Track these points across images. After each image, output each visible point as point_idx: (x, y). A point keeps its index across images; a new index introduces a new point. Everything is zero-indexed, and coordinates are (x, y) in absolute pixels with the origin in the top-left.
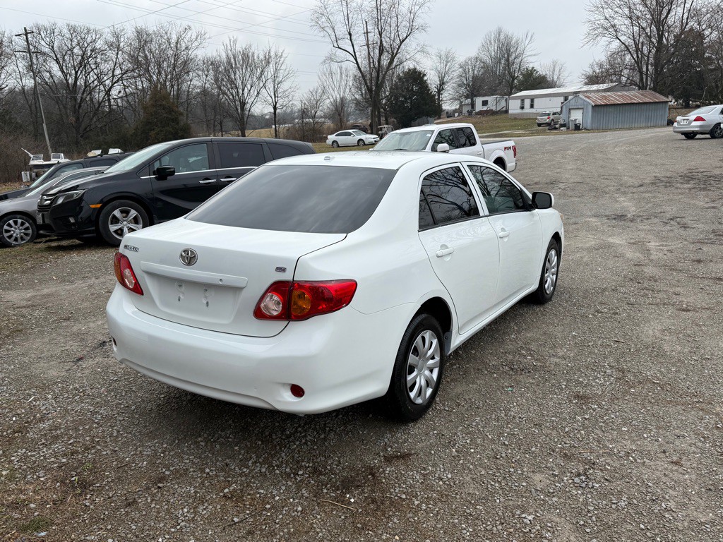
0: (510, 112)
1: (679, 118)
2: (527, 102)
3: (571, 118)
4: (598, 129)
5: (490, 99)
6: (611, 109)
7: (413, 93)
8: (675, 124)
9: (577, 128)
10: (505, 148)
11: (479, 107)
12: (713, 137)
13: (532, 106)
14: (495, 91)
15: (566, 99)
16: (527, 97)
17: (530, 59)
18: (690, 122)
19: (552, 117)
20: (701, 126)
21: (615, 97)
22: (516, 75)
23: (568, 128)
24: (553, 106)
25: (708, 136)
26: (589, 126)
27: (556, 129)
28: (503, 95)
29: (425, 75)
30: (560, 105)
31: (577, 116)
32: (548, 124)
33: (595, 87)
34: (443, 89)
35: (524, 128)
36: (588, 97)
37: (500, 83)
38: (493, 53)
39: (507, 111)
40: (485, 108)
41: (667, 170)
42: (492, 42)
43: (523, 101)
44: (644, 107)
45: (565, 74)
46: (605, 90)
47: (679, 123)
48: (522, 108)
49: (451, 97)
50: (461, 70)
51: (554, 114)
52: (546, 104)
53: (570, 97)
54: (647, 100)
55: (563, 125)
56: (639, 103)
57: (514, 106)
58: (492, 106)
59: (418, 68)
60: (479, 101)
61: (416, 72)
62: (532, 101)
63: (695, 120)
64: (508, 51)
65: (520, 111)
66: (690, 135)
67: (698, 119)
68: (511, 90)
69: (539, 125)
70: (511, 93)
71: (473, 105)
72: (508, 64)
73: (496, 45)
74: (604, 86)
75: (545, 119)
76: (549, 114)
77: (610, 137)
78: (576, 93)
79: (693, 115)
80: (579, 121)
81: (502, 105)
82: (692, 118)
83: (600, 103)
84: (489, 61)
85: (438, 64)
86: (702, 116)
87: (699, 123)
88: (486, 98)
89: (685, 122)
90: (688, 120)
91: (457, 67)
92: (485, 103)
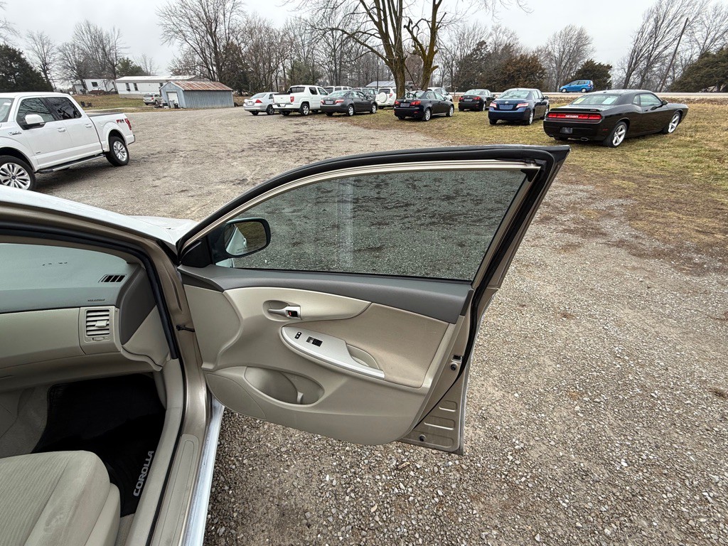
0: (119, 93)
1: (246, 101)
2: (132, 86)
3: (170, 100)
4: (191, 108)
5: (99, 81)
6: (196, 94)
7: (15, 70)
8: (244, 105)
9: (176, 107)
10: (118, 121)
11: (90, 88)
12: (269, 114)
13: (136, 89)
14: (101, 75)
15: (161, 85)
16: (131, 81)
17: (122, 51)
18: (254, 104)
19: (155, 98)
20: (260, 107)
21: (197, 85)
22: (115, 63)
23: (170, 107)
24: (154, 89)
25: (266, 113)
26: (185, 106)
27: (161, 107)
28: (109, 79)
30: (158, 90)
31: (174, 98)
32: (154, 104)
33: (181, 77)
34: (48, 69)
35: (136, 105)
36: (178, 84)
37: (104, 69)
38: (89, 43)
39: (116, 92)
40: (96, 89)
41: (254, 138)
42: (84, 32)
43: (127, 84)
44: (218, 93)
45: (155, 66)
46: (188, 80)
48: (129, 90)
49: (60, 77)
50: (61, 53)
51: (156, 96)
52: (148, 89)
53: (164, 84)
54: (219, 89)
55: (166, 104)
56: (214, 91)
57: (122, 89)
58: (101, 87)
59: (10, 46)
60: (89, 82)
61: (10, 49)
62: (135, 85)
63: (256, 102)
64: (102, 41)
65: (127, 92)
66: (255, 113)
67: (258, 102)
68: (115, 75)
69: (147, 104)
70: (115, 78)
71: (84, 85)
72: (105, 55)
73: (89, 36)
74: (187, 77)
75: (149, 99)
76: (152, 96)
77: (202, 114)
78: (167, 81)
79: (254, 99)
80: (177, 102)
81: (110, 87)
82: (254, 100)
83: (187, 88)
84: (87, 49)
85: (33, 45)
86: (260, 99)
87: (259, 104)
88: (94, 81)
89: (251, 104)
90: (253, 102)
91: (55, 50)
92: (95, 84)
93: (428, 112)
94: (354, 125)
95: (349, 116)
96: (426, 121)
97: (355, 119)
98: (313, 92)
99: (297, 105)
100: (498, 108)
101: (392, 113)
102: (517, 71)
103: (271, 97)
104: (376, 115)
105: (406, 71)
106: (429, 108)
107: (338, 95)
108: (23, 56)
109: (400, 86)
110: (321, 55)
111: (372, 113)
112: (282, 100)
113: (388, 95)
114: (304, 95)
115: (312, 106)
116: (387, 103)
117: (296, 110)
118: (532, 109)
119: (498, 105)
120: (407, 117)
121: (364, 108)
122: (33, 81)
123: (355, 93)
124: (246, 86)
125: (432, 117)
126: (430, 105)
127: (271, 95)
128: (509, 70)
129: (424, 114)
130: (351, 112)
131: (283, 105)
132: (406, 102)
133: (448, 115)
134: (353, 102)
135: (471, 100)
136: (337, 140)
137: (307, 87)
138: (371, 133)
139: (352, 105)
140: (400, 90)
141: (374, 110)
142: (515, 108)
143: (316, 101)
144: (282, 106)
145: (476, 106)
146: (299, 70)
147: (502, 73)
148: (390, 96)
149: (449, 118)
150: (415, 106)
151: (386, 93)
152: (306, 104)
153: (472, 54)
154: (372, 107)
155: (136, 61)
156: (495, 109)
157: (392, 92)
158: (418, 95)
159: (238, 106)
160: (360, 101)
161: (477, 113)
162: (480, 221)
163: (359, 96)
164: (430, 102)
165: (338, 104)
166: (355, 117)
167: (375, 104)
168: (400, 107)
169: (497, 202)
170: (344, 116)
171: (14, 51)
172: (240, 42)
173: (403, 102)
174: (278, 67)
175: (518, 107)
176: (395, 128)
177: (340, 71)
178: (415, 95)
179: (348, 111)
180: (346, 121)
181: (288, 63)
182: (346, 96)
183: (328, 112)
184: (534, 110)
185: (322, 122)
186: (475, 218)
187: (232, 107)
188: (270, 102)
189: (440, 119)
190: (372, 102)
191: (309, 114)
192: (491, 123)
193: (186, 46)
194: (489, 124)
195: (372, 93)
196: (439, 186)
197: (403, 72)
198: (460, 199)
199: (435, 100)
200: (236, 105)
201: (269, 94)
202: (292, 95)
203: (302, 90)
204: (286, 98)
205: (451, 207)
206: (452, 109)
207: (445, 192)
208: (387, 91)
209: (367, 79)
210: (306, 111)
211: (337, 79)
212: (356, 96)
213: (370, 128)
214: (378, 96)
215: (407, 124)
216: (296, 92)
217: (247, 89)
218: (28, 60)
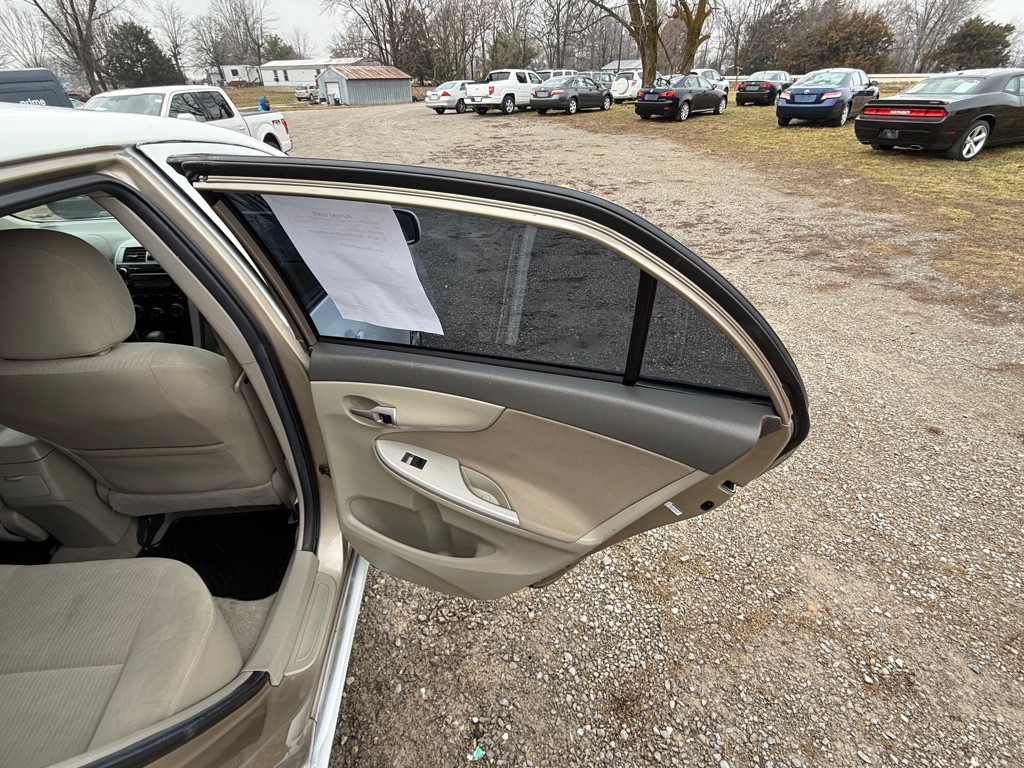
0: (265, 84)
1: (429, 93)
2: (281, 74)
3: (329, 93)
4: (355, 105)
5: (239, 68)
6: (363, 84)
7: (141, 56)
8: (427, 99)
9: (337, 103)
10: (273, 122)
11: (230, 78)
12: (459, 112)
13: (286, 79)
14: (242, 59)
15: (318, 72)
16: (280, 68)
17: (270, 24)
18: (439, 98)
19: (310, 91)
20: (448, 101)
21: (365, 72)
22: (260, 43)
23: (329, 103)
24: (308, 79)
25: (455, 111)
26: (348, 102)
27: (317, 103)
28: (253, 64)
29: (148, 32)
30: (314, 79)
31: (334, 91)
32: (308, 99)
33: (343, 61)
34: (179, 53)
35: (286, 102)
36: (340, 71)
37: (246, 51)
38: (228, 15)
39: (261, 84)
40: (236, 79)
43: (275, 71)
44: (392, 83)
45: (310, 45)
46: (352, 64)
47: (430, 98)
48: (277, 80)
49: (193, 63)
50: (194, 30)
51: (311, 88)
52: (301, 79)
53: (322, 71)
54: (393, 76)
55: (323, 100)
56: (387, 79)
57: (268, 79)
58: (243, 76)
59: (136, 23)
60: (227, 70)
61: (136, 27)
62: (285, 72)
63: (443, 95)
64: (244, 11)
65: (275, 84)
66: (440, 110)
67: (445, 94)
68: (260, 59)
69: (300, 99)
70: (260, 63)
71: (222, 74)
72: (249, 30)
74: (352, 60)
75: (304, 93)
76: (306, 88)
77: (371, 112)
78: (326, 66)
79: (440, 90)
80: (337, 96)
81: (254, 76)
82: (440, 93)
83: (352, 77)
84: (225, 24)
85: (163, 20)
86: (447, 91)
87: (446, 98)
88: (234, 67)
89: (435, 97)
90: (437, 95)
91: (188, 26)
92: (235, 73)
93: (686, 108)
94: (576, 127)
95: (570, 114)
96: (681, 120)
97: (578, 118)
98: (522, 79)
99: (497, 99)
100: (792, 100)
101: (632, 108)
102: (845, 39)
103: (463, 87)
104: (609, 112)
105: (659, 44)
106: (688, 101)
107: (556, 83)
108: (150, 37)
109: (648, 67)
110: (537, 22)
111: (603, 109)
112: (478, 92)
113: (631, 82)
114: (507, 84)
115: (519, 100)
116: (627, 95)
117: (496, 106)
118: (846, 101)
119: (792, 96)
120: (653, 116)
121: (591, 103)
122: (163, 70)
123: (580, 80)
124: (429, 71)
125: (691, 116)
126: (690, 97)
127: (463, 84)
128: (832, 38)
129: (679, 110)
130: (573, 108)
131: (479, 99)
132: (653, 93)
133: (716, 112)
134: (576, 94)
135: (756, 88)
136: (548, 148)
137: (513, 72)
138: (597, 138)
139: (575, 97)
140: (649, 76)
141: (607, 105)
142: (819, 100)
143: (524, 93)
144: (478, 101)
145: (763, 97)
146: (505, 46)
147: (819, 43)
148: (634, 84)
149: (717, 117)
150: (667, 98)
151: (628, 79)
152: (510, 96)
153: (773, 13)
154: (604, 101)
155: (287, 40)
156: (788, 102)
157: (636, 77)
158: (674, 81)
159: (418, 101)
160: (588, 91)
161: (764, 108)
162: (721, 253)
163: (587, 84)
164: (690, 92)
165: (555, 97)
166: (578, 115)
167: (609, 96)
168: (643, 100)
169: (752, 232)
170: (562, 114)
171: (141, 30)
172: (424, 6)
173: (649, 93)
174: (475, 42)
175: (823, 98)
176: (634, 131)
177: (565, 45)
178: (668, 82)
179: (569, 107)
180: (564, 122)
181: (489, 35)
182: (567, 84)
183: (540, 108)
184: (850, 103)
185: (531, 123)
186: (714, 250)
187: (409, 102)
188: (461, 94)
189: (703, 118)
190: (605, 93)
191: (514, 112)
192: (780, 124)
193: (352, 15)
194: (777, 124)
195: (607, 79)
196: (677, 210)
197: (655, 46)
198: (701, 227)
199: (698, 88)
200: (415, 99)
201: (461, 82)
202: (491, 84)
203: (506, 76)
204: (484, 88)
205: (686, 237)
206: (724, 102)
207: (684, 219)
208: (629, 77)
209: (603, 56)
210: (510, 108)
211: (559, 60)
212: (581, 84)
213: (597, 132)
214: (615, 83)
215: (653, 125)
216: (498, 79)
217: (431, 76)
218: (156, 41)
